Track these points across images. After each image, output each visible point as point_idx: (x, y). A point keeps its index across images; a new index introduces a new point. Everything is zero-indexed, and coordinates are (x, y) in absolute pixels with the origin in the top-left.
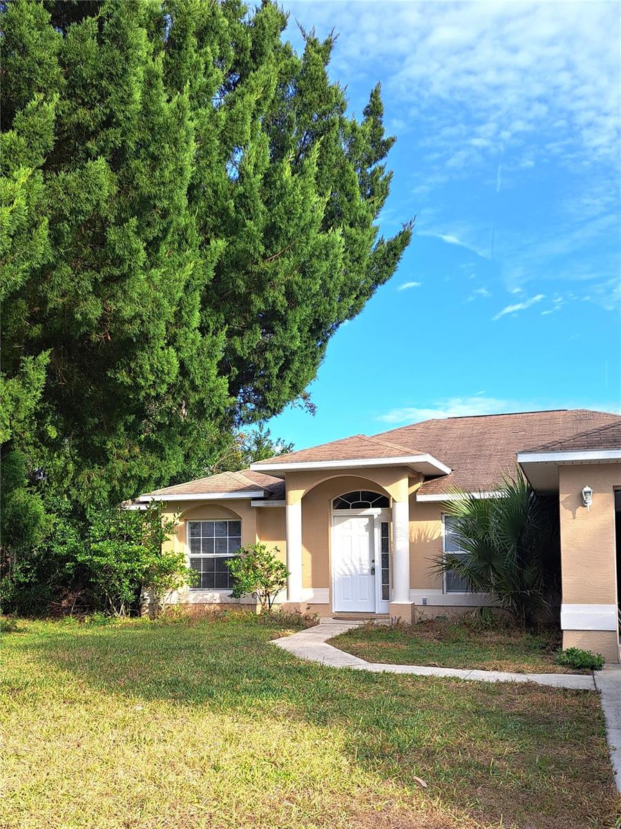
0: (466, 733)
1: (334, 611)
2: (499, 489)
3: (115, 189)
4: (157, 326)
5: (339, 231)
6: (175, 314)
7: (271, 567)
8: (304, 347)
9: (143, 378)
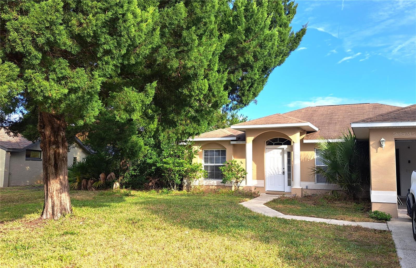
0: (332, 249)
1: (266, 191)
2: (340, 138)
3: (187, 14)
4: (201, 70)
5: (276, 29)
6: (208, 65)
7: (239, 170)
8: (259, 78)
9: (194, 92)
